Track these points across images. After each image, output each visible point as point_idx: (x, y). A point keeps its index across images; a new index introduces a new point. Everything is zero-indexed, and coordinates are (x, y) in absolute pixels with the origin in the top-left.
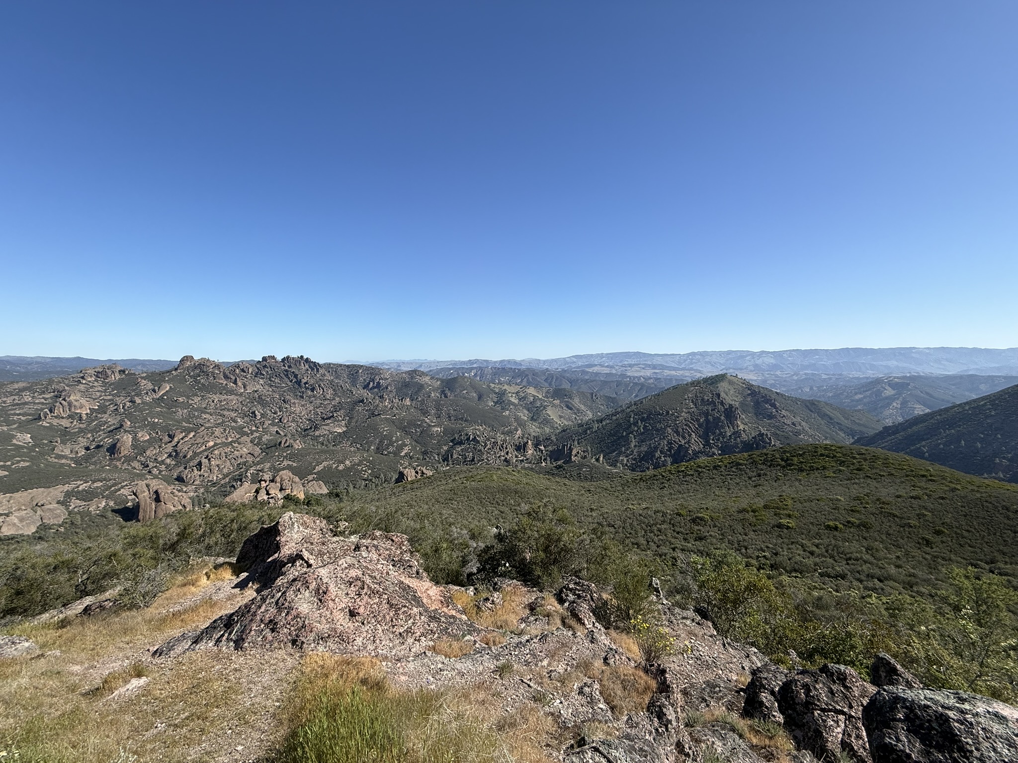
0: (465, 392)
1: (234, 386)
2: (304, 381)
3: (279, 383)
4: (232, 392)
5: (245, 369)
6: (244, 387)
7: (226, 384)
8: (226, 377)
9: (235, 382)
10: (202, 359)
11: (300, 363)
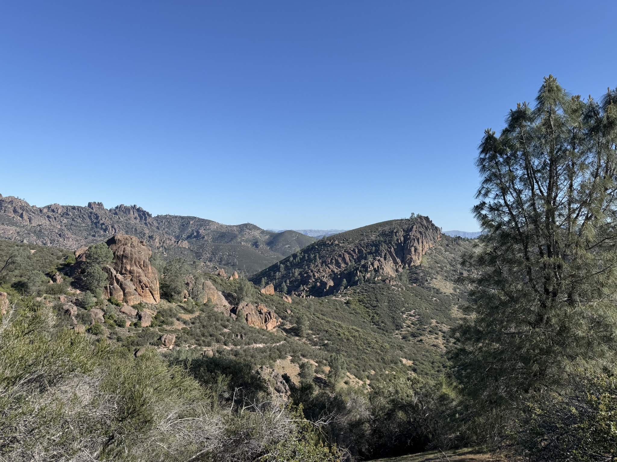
0: (287, 246)
1: (21, 219)
2: (101, 222)
3: (80, 223)
4: (14, 224)
5: (55, 210)
6: (30, 221)
7: (14, 217)
8: (15, 211)
9: (21, 216)
10: (9, 197)
11: (129, 211)
